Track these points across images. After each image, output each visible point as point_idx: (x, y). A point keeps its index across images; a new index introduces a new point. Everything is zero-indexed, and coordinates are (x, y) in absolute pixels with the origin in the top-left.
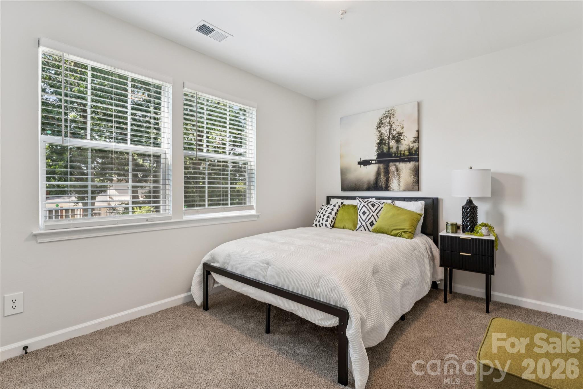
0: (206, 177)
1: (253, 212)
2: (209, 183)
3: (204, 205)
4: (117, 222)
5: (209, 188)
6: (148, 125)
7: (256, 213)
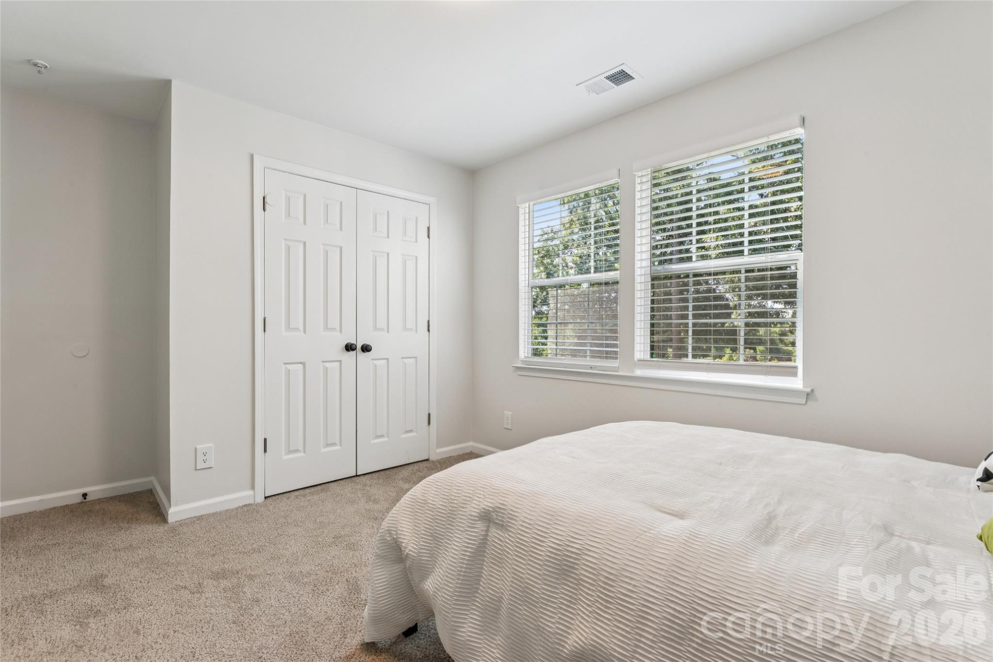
0: (690, 305)
1: (797, 383)
2: (695, 316)
3: (687, 356)
4: (566, 366)
5: (694, 325)
6: (609, 237)
7: (804, 387)
